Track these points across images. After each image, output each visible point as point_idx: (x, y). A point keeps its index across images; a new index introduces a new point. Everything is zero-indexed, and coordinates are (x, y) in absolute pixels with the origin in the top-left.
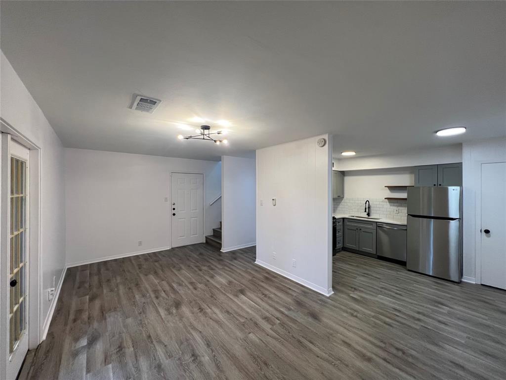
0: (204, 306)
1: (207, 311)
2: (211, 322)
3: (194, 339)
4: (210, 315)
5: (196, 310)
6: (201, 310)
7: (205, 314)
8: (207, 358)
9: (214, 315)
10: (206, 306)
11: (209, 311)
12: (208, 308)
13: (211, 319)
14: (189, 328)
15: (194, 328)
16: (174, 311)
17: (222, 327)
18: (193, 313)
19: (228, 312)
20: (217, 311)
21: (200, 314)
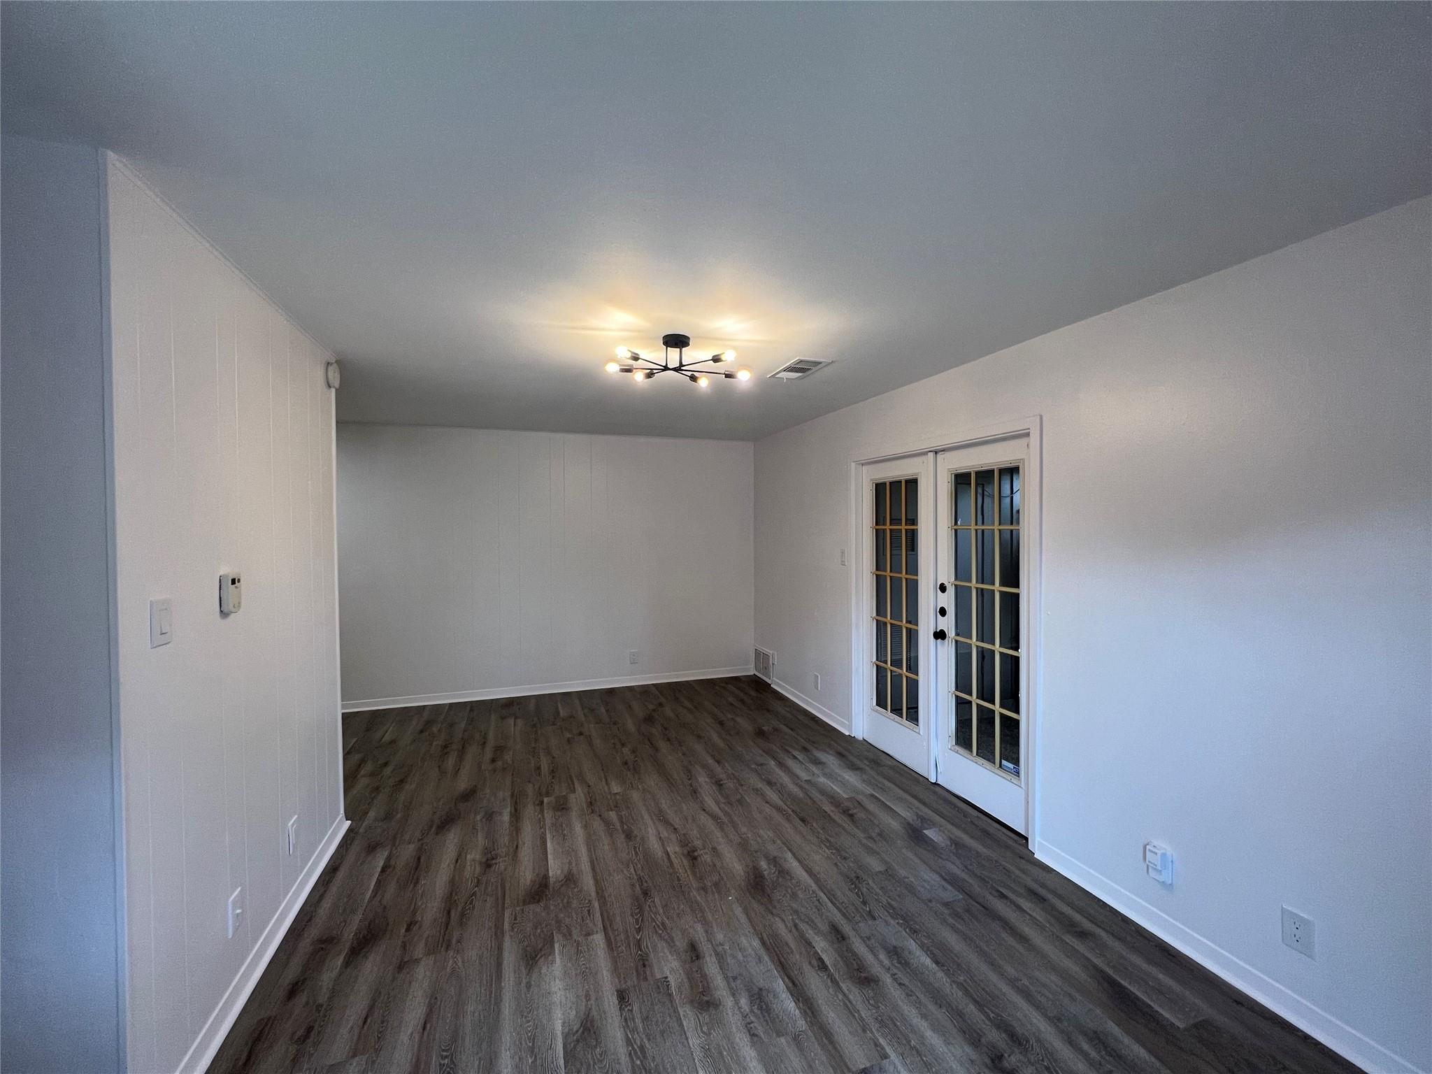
0: (681, 864)
1: (677, 849)
2: (677, 822)
3: (718, 803)
4: (673, 837)
5: (707, 858)
6: (692, 856)
7: (684, 842)
8: (701, 780)
9: (665, 834)
10: (675, 861)
11: (673, 848)
12: (673, 856)
13: (675, 829)
14: (726, 820)
15: (714, 817)
16: (763, 864)
17: (660, 811)
18: (714, 849)
19: (629, 836)
20: (654, 844)
21: (698, 843)
